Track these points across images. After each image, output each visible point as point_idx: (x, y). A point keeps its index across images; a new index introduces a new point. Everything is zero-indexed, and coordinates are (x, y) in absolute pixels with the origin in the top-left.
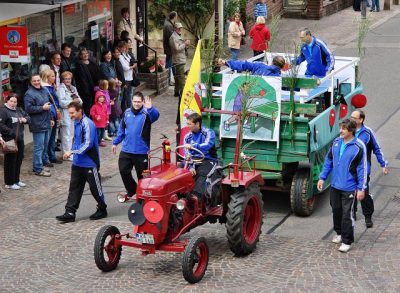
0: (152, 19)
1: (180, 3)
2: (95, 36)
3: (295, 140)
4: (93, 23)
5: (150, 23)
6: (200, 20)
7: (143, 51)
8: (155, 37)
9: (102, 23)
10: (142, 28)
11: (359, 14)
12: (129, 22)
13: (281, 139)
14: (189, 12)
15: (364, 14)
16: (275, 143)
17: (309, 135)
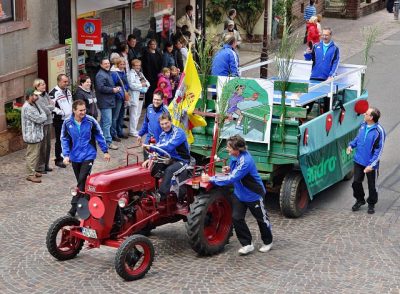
0: (210, 15)
3: (285, 142)
8: (211, 31)
10: (201, 23)
11: (392, 15)
12: (191, 18)
13: (272, 141)
15: (396, 16)
16: (266, 144)
17: (299, 138)
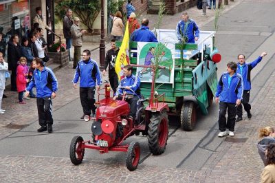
0: (58, 14)
1: (77, 4)
2: (17, 27)
3: (183, 82)
4: (16, 18)
5: (56, 17)
6: (91, 16)
7: (51, 37)
8: (59, 27)
9: (22, 18)
10: (51, 21)
11: (201, 11)
12: (41, 17)
13: (175, 82)
14: (83, 10)
15: (204, 11)
16: (172, 84)
17: (193, 79)
